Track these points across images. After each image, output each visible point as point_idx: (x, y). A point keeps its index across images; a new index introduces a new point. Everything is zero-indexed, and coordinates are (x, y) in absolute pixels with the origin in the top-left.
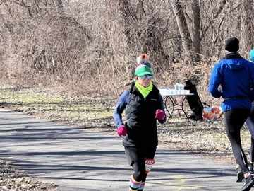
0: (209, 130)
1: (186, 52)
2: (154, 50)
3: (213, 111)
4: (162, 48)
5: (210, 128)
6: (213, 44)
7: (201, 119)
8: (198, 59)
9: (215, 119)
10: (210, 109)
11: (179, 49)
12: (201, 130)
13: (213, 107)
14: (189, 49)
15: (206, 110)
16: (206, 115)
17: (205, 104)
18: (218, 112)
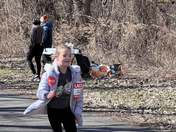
0: (96, 88)
1: (77, 14)
2: (47, 10)
3: (101, 69)
4: (54, 10)
5: (97, 85)
6: (103, 6)
7: (90, 77)
8: (88, 21)
9: (103, 77)
10: (98, 67)
11: (71, 10)
12: (89, 88)
13: (101, 65)
14: (80, 10)
15: (95, 69)
16: (94, 74)
17: (93, 62)
18: (106, 71)
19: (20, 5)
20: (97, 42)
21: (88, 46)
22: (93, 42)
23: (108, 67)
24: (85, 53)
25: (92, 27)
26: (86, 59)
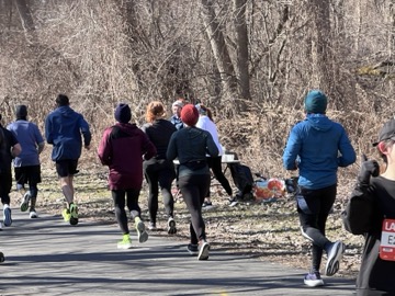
0: (265, 216)
1: (228, 97)
2: (178, 92)
3: (271, 186)
4: (190, 91)
5: (267, 212)
6: (270, 83)
7: (253, 200)
8: (246, 109)
9: (274, 200)
10: (267, 183)
11: (218, 91)
12: (253, 216)
13: (271, 180)
14: (233, 91)
15: (262, 186)
16: (259, 194)
17: (258, 175)
18: (279, 189)
19: (134, 86)
20: (262, 141)
21: (248, 149)
22: (255, 143)
23: (283, 182)
24: (243, 161)
25: (253, 118)
26: (247, 169)
